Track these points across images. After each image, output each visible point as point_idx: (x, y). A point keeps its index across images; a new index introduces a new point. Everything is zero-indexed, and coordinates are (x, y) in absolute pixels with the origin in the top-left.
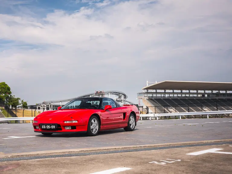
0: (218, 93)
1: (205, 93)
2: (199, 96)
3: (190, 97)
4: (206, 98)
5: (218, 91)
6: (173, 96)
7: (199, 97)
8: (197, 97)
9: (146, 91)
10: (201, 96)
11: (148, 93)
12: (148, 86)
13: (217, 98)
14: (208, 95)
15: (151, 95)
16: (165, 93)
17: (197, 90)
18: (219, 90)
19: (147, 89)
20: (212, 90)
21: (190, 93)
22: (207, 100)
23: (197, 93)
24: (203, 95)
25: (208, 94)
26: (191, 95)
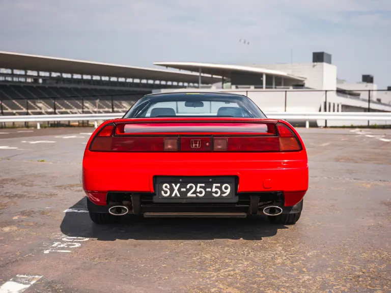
0: (59, 76)
1: (39, 76)
2: (29, 80)
3: (12, 82)
4: (41, 85)
5: (59, 74)
7: (29, 83)
8: (26, 82)
10: (33, 80)
13: (58, 86)
14: (43, 80)
17: (26, 69)
18: (61, 72)
20: (50, 71)
21: (12, 75)
22: (42, 88)
23: (26, 76)
24: (36, 79)
25: (44, 79)
26: (15, 79)
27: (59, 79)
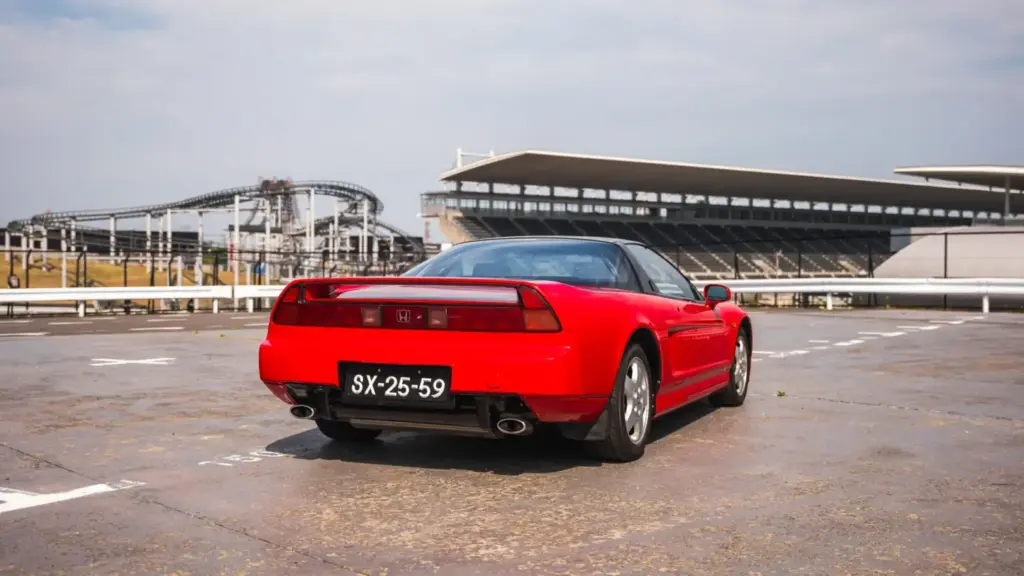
0: (701, 203)
1: (660, 203)
2: (641, 212)
3: (607, 214)
4: (664, 221)
5: (701, 198)
6: (552, 211)
7: (640, 216)
8: (634, 215)
9: (452, 186)
10: (648, 212)
11: (459, 194)
12: (461, 168)
13: (701, 222)
14: (669, 211)
15: (470, 204)
16: (522, 197)
17: (634, 189)
18: (707, 194)
19: (459, 178)
20: (683, 192)
21: (608, 202)
22: (666, 227)
23: (634, 203)
24: (654, 209)
25: (671, 208)
26: (614, 210)
27: (701, 209)
